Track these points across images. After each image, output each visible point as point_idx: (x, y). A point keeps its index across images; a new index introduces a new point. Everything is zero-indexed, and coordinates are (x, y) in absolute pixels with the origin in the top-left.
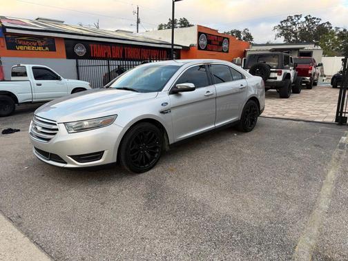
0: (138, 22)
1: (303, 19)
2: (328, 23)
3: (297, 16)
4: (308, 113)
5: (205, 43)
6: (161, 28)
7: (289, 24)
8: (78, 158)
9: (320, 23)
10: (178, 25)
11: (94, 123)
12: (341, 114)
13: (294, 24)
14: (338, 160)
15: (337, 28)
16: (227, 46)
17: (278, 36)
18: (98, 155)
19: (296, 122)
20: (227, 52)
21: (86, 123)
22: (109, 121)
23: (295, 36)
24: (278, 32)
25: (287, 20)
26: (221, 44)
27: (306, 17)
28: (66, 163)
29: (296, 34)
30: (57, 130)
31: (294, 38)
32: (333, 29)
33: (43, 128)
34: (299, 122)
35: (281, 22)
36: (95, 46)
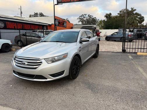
0: (21, 13)
1: (87, 16)
2: (95, 18)
3: (85, 15)
4: (109, 49)
5: (58, 23)
6: (30, 16)
7: (83, 18)
8: (53, 75)
9: (93, 17)
10: (39, 16)
11: (60, 58)
12: (124, 49)
13: (84, 17)
14: (136, 64)
15: (98, 20)
16: (65, 25)
17: (79, 22)
18: (62, 73)
19: (109, 53)
20: (66, 27)
21: (56, 58)
22: (65, 56)
23: (85, 22)
24: (79, 20)
25: (82, 16)
26: (63, 24)
27: (88, 15)
28: (47, 79)
29: (85, 21)
30: (41, 62)
31: (84, 23)
32: (97, 20)
33: (28, 63)
34: (110, 53)
35: (80, 17)
36: (9, 23)
